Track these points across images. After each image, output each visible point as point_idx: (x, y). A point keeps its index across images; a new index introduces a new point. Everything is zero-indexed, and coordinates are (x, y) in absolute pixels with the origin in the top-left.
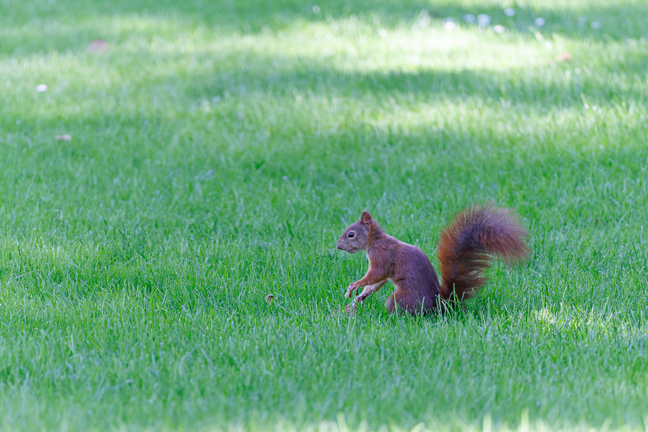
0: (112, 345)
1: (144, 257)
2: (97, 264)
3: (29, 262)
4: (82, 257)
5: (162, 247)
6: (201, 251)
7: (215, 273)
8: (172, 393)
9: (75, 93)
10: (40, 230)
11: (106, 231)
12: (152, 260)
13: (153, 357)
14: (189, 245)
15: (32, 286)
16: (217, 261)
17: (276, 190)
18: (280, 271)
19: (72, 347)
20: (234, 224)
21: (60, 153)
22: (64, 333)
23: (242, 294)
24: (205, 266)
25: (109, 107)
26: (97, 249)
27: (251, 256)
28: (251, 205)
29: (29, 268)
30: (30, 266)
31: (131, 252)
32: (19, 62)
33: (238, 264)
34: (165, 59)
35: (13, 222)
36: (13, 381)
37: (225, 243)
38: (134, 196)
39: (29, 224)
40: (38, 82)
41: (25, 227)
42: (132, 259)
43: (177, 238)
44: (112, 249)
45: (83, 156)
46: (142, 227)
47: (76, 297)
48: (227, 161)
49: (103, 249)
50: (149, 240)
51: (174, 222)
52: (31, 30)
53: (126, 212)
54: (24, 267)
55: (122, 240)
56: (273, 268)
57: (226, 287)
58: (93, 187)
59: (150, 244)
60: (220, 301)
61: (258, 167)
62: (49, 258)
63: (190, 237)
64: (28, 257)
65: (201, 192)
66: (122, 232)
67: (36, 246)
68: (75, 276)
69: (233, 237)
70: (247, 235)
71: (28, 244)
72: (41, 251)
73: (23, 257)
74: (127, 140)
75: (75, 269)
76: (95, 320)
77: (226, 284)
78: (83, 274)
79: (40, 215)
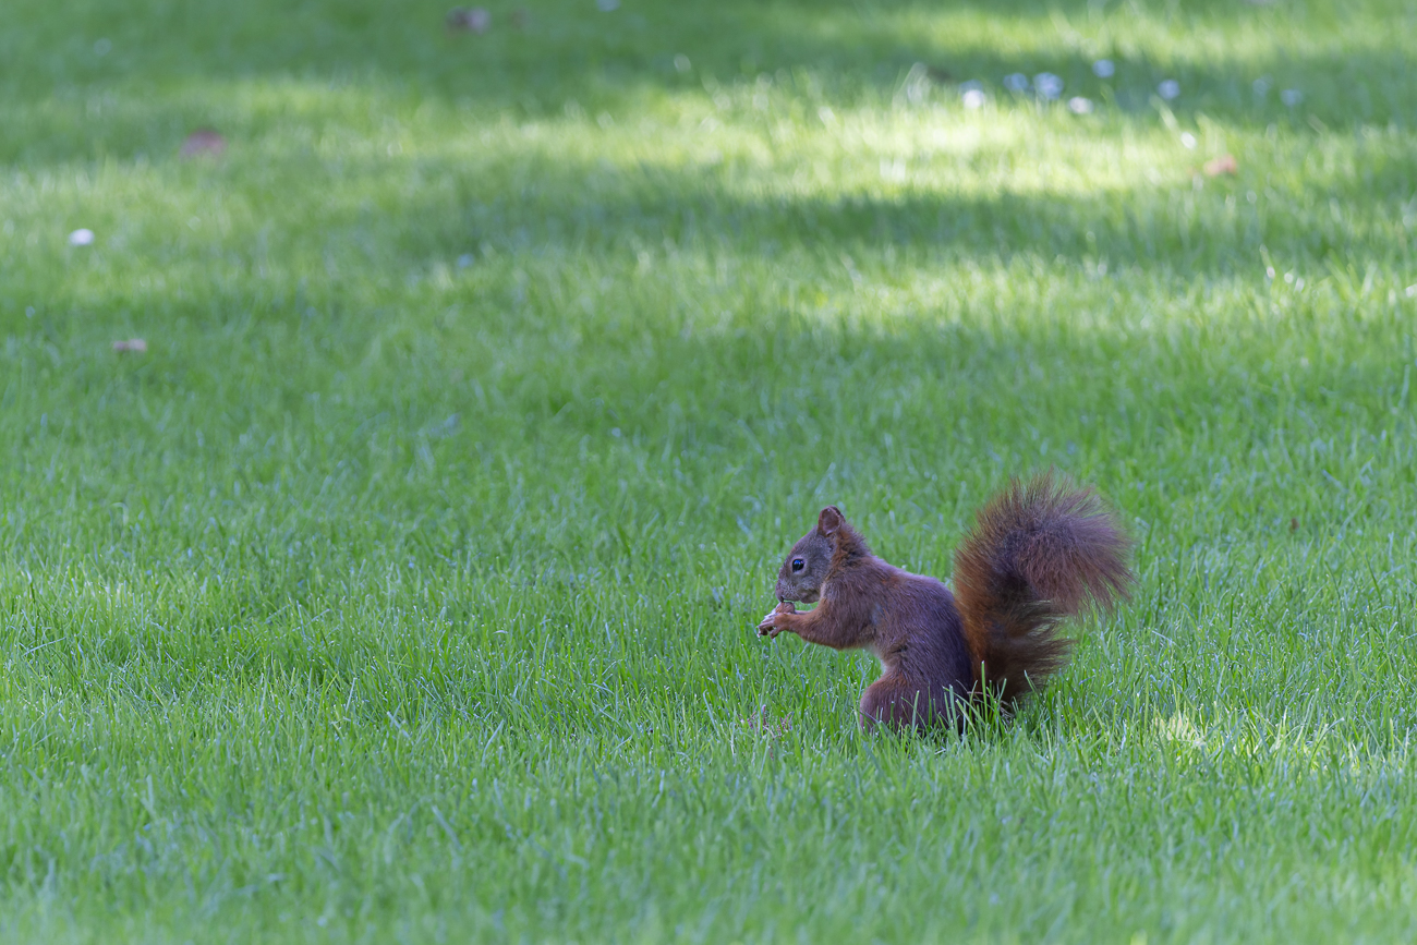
0: (237, 802)
1: (306, 606)
2: (203, 622)
3: (55, 618)
4: (171, 608)
5: (346, 584)
6: (431, 593)
7: (462, 641)
8: (368, 905)
9: (155, 246)
10: (77, 547)
11: (223, 550)
12: (323, 614)
13: (327, 825)
14: (405, 581)
15: (62, 671)
16: (465, 614)
17: (595, 458)
18: (605, 634)
19: (150, 804)
20: (503, 534)
21: (121, 380)
22: (132, 773)
23: (521, 686)
24: (441, 625)
25: (229, 279)
26: (203, 589)
27: (540, 604)
28: (539, 491)
29: (55, 632)
30: (57, 626)
32: (32, 181)
33: (512, 621)
34: (352, 172)
35: (20, 531)
36: (19, 879)
37: (485, 576)
38: (285, 471)
39: (54, 534)
40: (74, 225)
41: (45, 541)
42: (279, 612)
43: (378, 563)
44: (237, 588)
45: (174, 386)
46: (302, 540)
47: (157, 693)
48: (488, 396)
49: (217, 589)
50: (318, 569)
51: (372, 529)
52: (58, 110)
53: (268, 509)
54: (44, 629)
55: (258, 569)
56: (589, 628)
57: (485, 671)
58: (194, 453)
59: (320, 578)
60: (474, 702)
61: (555, 407)
62: (99, 609)
63: (407, 562)
64: (52, 607)
65: (431, 468)
66: (259, 550)
67: (69, 581)
68: (155, 649)
69: (502, 562)
70: (532, 557)
71: (52, 578)
72: (80, 593)
73: (42, 608)
74: (268, 351)
75: (156, 633)
76: (199, 745)
77: (485, 665)
78: (173, 643)
79: (79, 514)
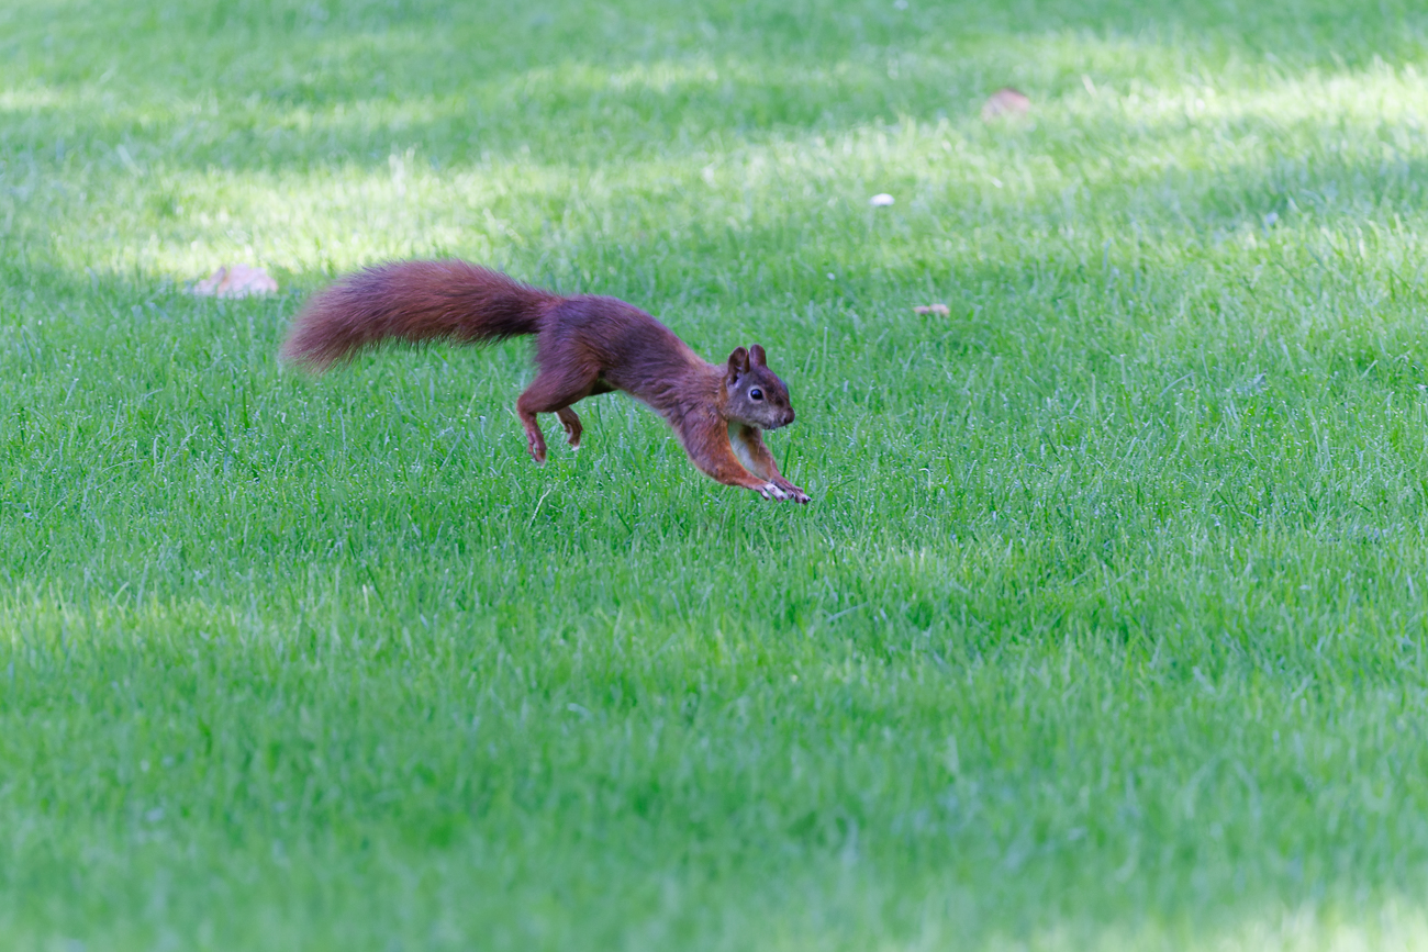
0: (1042, 759)
1: (1112, 567)
2: (1008, 585)
3: (859, 584)
4: (975, 571)
5: (1152, 544)
6: (1236, 551)
7: (1267, 597)
8: (1169, 852)
9: (957, 209)
10: (881, 511)
11: (1028, 513)
12: (1129, 573)
13: (1129, 781)
14: (1211, 539)
15: (865, 637)
16: (1271, 572)
17: (1400, 413)
18: (1408, 589)
19: (953, 765)
20: (1308, 491)
21: (924, 344)
22: (936, 736)
23: (1325, 640)
24: (1246, 580)
25: (1036, 244)
26: (1008, 551)
27: (1344, 560)
28: (1345, 448)
29: (858, 597)
30: (860, 591)
31: (1084, 556)
32: (830, 143)
33: (1317, 576)
34: (1158, 135)
35: (823, 498)
36: (821, 840)
37: (1290, 533)
38: (1090, 434)
39: (858, 501)
40: (873, 188)
41: (847, 507)
42: (1085, 573)
43: (1184, 522)
44: (1042, 551)
45: (978, 349)
46: (1108, 501)
47: (961, 653)
48: (1295, 354)
49: (1022, 551)
50: (1123, 529)
51: (1178, 489)
52: (857, 71)
53: (1074, 471)
54: (846, 596)
55: (1064, 531)
56: (1393, 583)
57: (1290, 626)
58: (998, 419)
59: (1125, 539)
60: (1279, 657)
61: (1361, 364)
62: (902, 573)
63: (1214, 521)
64: (855, 574)
65: (1238, 427)
66: (1064, 511)
67: (872, 547)
68: (959, 613)
69: (1307, 519)
70: (1338, 514)
71: (854, 544)
72: (883, 559)
73: (846, 574)
74: (1074, 312)
75: (960, 597)
76: (1003, 706)
77: (1290, 621)
78: (978, 606)
79: (882, 480)
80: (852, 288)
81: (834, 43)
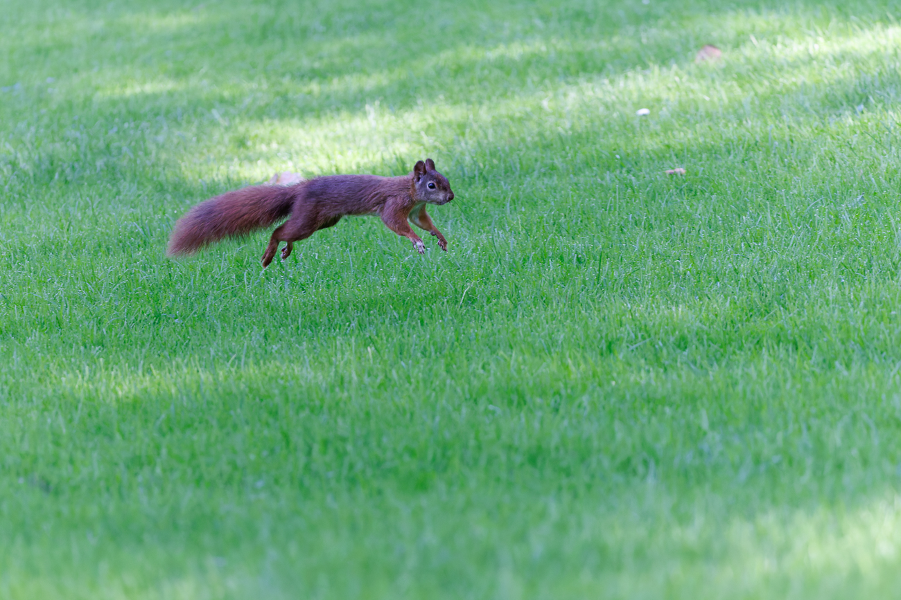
0: (755, 420)
1: (786, 308)
2: (729, 323)
3: (646, 328)
4: (710, 316)
5: (807, 294)
6: (854, 295)
7: (873, 320)
8: (829, 466)
9: (686, 114)
10: (655, 286)
11: (737, 281)
12: (796, 311)
13: (804, 427)
14: (840, 289)
15: (651, 357)
16: (874, 305)
19: (705, 425)
20: (892, 259)
21: (673, 190)
22: (695, 410)
24: (861, 311)
25: (731, 131)
26: (728, 304)
29: (646, 335)
30: (647, 332)
31: (770, 304)
32: (612, 82)
34: (794, 66)
35: (622, 281)
36: (635, 472)
37: (883, 283)
38: (768, 235)
39: (642, 281)
40: (638, 105)
41: (636, 285)
42: (771, 313)
43: (824, 281)
44: (746, 302)
45: (703, 192)
46: (781, 272)
47: (705, 363)
48: (879, 182)
49: (735, 303)
50: (790, 287)
51: (820, 263)
52: (624, 41)
53: (761, 256)
54: (639, 335)
55: (758, 290)
57: (887, 335)
58: (717, 229)
59: (792, 292)
60: (882, 353)
62: (670, 320)
63: (840, 279)
64: (643, 322)
65: (850, 226)
66: (757, 279)
67: (651, 306)
68: (703, 340)
69: (892, 274)
71: (642, 306)
72: (658, 313)
73: (638, 323)
74: (755, 167)
75: (703, 331)
76: (731, 390)
77: (887, 332)
78: (713, 336)
79: (655, 269)
80: (630, 163)
81: (611, 26)
